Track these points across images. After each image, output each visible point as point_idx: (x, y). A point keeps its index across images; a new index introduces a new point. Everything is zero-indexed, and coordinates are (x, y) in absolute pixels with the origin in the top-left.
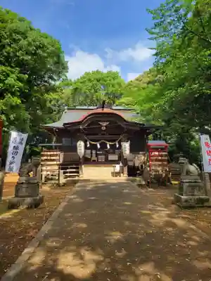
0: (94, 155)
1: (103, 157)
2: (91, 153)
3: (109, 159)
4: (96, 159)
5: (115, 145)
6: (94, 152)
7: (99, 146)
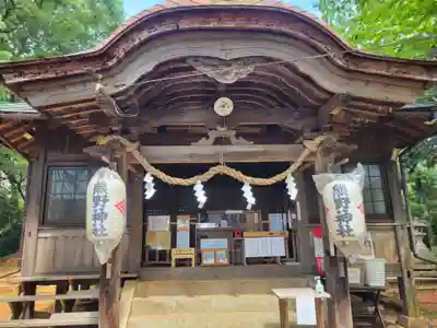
0: (183, 238)
1: (223, 243)
2: (174, 230)
3: (248, 254)
4: (190, 253)
5: (282, 185)
6: (183, 224)
7: (201, 197)
